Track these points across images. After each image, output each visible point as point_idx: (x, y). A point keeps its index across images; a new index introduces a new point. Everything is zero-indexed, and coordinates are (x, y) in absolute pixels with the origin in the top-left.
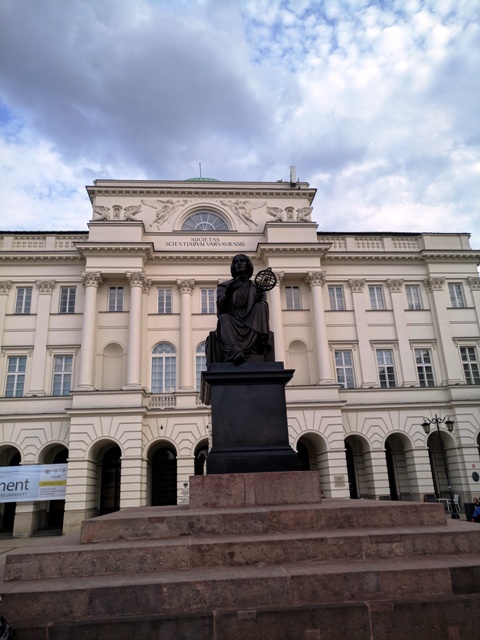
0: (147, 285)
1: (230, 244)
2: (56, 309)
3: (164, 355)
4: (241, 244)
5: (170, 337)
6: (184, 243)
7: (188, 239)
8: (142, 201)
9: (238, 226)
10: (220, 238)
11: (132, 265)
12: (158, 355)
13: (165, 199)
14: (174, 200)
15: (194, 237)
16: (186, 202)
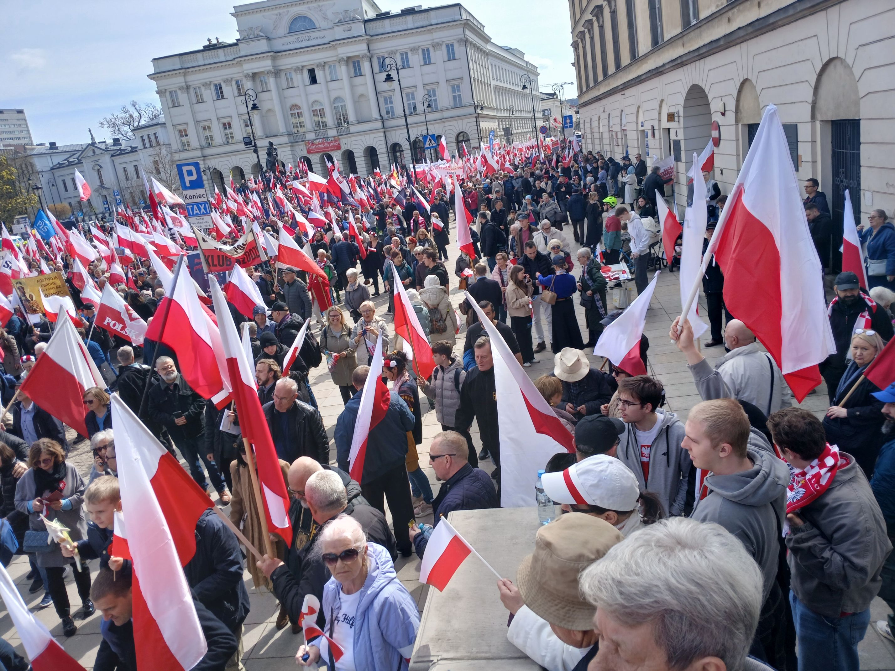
0: (277, 73)
1: (317, 38)
2: (236, 94)
3: (296, 111)
4: (324, 37)
5: (297, 101)
6: (291, 42)
7: (293, 38)
8: (263, 16)
9: (319, 22)
10: (311, 34)
11: (266, 65)
12: (293, 112)
13: (276, 12)
14: (281, 11)
15: (297, 37)
16: (288, 11)
